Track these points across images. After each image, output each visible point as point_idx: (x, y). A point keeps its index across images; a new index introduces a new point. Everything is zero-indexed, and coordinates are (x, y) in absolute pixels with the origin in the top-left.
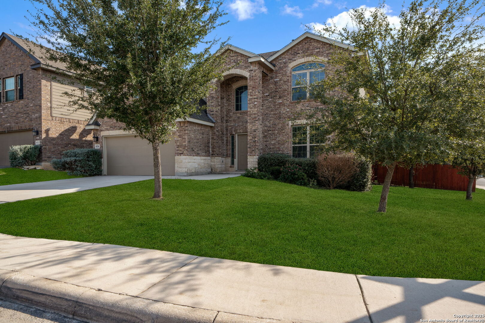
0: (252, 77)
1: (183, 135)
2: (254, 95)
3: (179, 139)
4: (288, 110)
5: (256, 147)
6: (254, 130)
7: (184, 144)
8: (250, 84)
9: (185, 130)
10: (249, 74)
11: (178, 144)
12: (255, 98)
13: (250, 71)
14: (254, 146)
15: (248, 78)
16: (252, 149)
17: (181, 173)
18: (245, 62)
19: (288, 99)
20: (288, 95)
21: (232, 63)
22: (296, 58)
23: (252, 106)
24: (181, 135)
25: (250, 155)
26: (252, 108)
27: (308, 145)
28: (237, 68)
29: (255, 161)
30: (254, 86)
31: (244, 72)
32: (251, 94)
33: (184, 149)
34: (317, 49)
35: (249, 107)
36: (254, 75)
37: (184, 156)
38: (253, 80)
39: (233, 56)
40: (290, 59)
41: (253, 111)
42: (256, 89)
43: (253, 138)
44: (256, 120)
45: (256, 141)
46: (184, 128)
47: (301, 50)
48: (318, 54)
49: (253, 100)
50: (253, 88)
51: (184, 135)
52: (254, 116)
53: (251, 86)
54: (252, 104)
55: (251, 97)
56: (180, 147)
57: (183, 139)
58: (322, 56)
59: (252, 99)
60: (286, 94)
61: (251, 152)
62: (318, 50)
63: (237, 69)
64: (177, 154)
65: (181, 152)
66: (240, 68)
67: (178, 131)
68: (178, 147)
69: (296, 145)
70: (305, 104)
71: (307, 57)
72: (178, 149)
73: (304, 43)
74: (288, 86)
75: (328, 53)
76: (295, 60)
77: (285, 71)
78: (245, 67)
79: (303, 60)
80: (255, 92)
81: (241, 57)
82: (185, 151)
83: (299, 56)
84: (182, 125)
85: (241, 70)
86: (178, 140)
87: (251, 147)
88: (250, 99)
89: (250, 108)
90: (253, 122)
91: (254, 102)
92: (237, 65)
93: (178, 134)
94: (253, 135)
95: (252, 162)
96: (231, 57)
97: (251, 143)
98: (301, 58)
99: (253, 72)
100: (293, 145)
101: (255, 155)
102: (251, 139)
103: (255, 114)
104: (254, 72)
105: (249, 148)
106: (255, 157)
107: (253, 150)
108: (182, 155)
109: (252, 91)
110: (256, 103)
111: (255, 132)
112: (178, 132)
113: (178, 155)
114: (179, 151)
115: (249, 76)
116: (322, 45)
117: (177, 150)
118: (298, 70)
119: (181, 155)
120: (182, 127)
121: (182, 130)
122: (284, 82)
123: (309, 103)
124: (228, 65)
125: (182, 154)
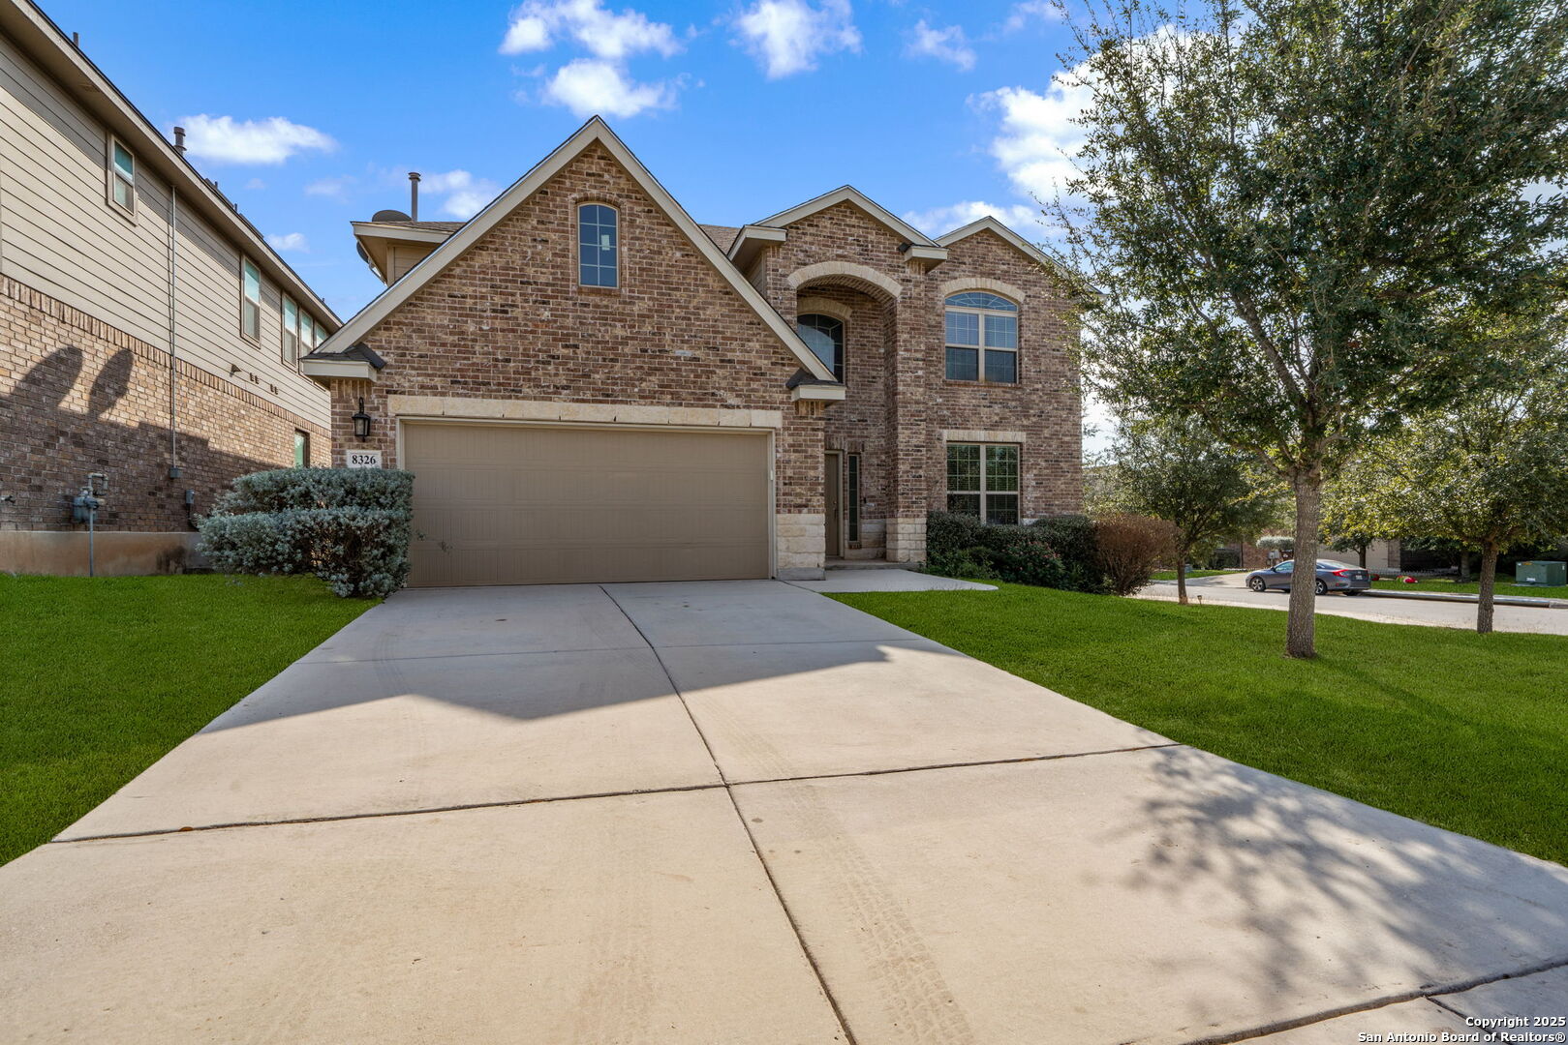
0: (910, 298)
1: (807, 446)
2: (916, 351)
3: (793, 456)
4: (940, 400)
5: (921, 494)
6: (915, 446)
7: (812, 473)
8: (903, 316)
9: (813, 430)
10: (900, 288)
11: (789, 473)
12: (918, 360)
13: (903, 280)
14: (916, 489)
15: (899, 300)
16: (912, 498)
17: (801, 569)
18: (890, 253)
19: (940, 374)
20: (940, 362)
21: (852, 244)
22: (957, 274)
23: (908, 379)
24: (800, 445)
25: (907, 516)
26: (909, 385)
27: (983, 493)
28: (867, 264)
29: (919, 531)
30: (915, 326)
31: (888, 279)
32: (905, 346)
33: (810, 490)
34: (1003, 264)
35: (901, 381)
36: (914, 295)
37: (812, 515)
38: (910, 307)
39: (854, 226)
40: (945, 273)
41: (912, 393)
42: (920, 334)
43: (912, 468)
44: (921, 421)
45: (921, 476)
46: (810, 424)
47: (970, 257)
48: (1004, 277)
49: (913, 364)
50: (913, 329)
51: (813, 446)
52: (914, 408)
53: (906, 324)
54: (910, 374)
55: (907, 355)
56: (796, 484)
57: (806, 457)
58: (1014, 284)
59: (909, 359)
60: (934, 358)
61: (908, 507)
62: (1005, 267)
63: (865, 267)
64: (785, 505)
65: (799, 501)
66: (877, 266)
67: (789, 429)
68: (790, 484)
69: (955, 492)
70: (979, 391)
71: (982, 277)
72: (787, 489)
73: (975, 242)
74: (938, 339)
75: (1026, 281)
76: (956, 278)
77: (933, 299)
78: (890, 265)
79: (973, 283)
80: (917, 342)
81: (877, 234)
82: (816, 499)
83: (965, 271)
84: (803, 410)
85: (877, 272)
86: (789, 462)
87: (908, 494)
88: (904, 359)
89: (904, 385)
90: (912, 424)
91: (915, 368)
92: (865, 255)
93: (790, 440)
94: (913, 459)
95: (909, 534)
96: (848, 225)
97: (906, 481)
98: (969, 276)
99: (910, 285)
100: (949, 492)
101: (918, 516)
102: (907, 472)
103: (917, 402)
104: (915, 286)
105: (903, 494)
106: (918, 520)
107: (913, 502)
108: (805, 510)
109: (911, 337)
110: (920, 373)
111: (918, 451)
112: (790, 435)
113: (790, 512)
114: (790, 498)
115: (902, 293)
116: (1013, 257)
117: (784, 494)
118: (959, 305)
119: (800, 512)
120: (801, 418)
121: (803, 429)
122: (929, 326)
123: (988, 391)
124: (839, 247)
125: (806, 506)
